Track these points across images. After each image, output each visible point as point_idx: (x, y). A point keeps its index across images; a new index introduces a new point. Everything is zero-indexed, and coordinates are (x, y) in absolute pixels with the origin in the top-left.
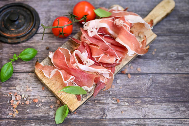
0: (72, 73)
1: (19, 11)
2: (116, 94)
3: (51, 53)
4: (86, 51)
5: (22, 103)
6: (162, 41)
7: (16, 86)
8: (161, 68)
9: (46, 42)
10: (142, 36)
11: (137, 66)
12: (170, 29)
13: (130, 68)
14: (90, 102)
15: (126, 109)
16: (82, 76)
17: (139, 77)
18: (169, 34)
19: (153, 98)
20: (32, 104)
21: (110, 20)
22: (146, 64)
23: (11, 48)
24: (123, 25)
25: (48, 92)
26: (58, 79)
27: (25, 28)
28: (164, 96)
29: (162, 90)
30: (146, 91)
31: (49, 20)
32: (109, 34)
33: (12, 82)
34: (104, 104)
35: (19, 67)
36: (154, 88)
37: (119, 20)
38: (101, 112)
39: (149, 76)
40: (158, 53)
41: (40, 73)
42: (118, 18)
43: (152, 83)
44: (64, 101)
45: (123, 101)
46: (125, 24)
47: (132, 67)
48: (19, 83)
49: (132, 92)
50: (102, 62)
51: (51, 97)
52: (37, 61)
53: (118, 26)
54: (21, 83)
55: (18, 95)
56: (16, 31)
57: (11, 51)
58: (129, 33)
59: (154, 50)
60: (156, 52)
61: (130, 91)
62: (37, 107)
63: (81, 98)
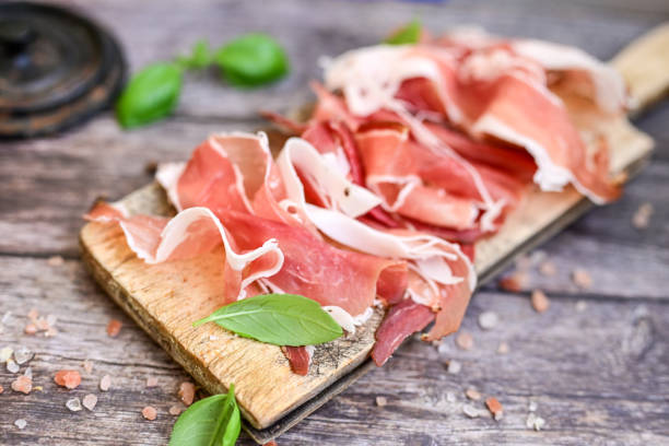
2: (480, 375)
11: (568, 263)
13: (540, 272)
14: (348, 402)
16: (321, 258)
19: (666, 406)
20: (45, 396)
25: (135, 348)
26: (197, 274)
30: (628, 369)
34: (422, 415)
36: (663, 360)
39: (633, 308)
41: (107, 244)
44: (217, 372)
45: (517, 407)
47: (547, 269)
49: (561, 371)
51: (149, 370)
52: (100, 199)
54: (4, 298)
61: (549, 367)
62: (73, 413)
63: (310, 361)
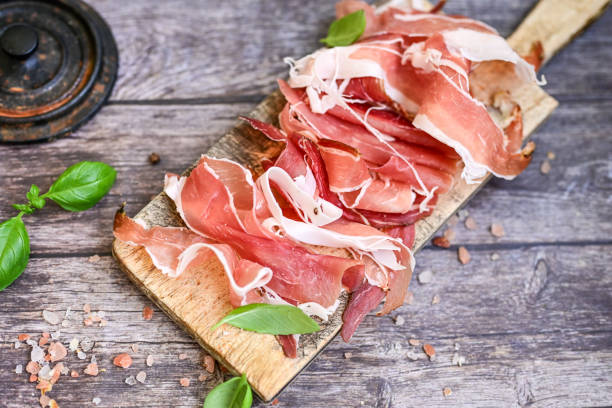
0: (261, 254)
1: (34, 15)
2: (418, 324)
3: (174, 178)
4: (308, 168)
5: (73, 374)
6: (574, 122)
7: (42, 307)
8: (576, 224)
9: (145, 136)
10: (505, 107)
11: (487, 216)
12: (598, 77)
13: (465, 226)
14: (325, 357)
15: (458, 379)
16: (300, 265)
17: (497, 260)
18: (594, 96)
19: (553, 336)
20: (109, 376)
21: (387, 47)
22: (523, 208)
23: (14, 161)
24: (441, 67)
25: (166, 328)
27: (65, 84)
28: (592, 326)
29: (585, 305)
30: (528, 308)
31: (149, 51)
32: (384, 102)
33: (26, 293)
34: (377, 363)
35: (50, 235)
36: (554, 297)
37: (425, 49)
38: (369, 396)
39: (536, 252)
40: (561, 168)
42: (417, 40)
43: (545, 281)
44: (232, 360)
45: (445, 348)
46: (447, 63)
47: (469, 223)
48: (54, 295)
49: (478, 315)
50: (367, 208)
51: (179, 346)
52: (121, 211)
53: (421, 69)
54: (62, 295)
55: (55, 341)
56: (32, 97)
57: (15, 171)
58: (467, 99)
59: (546, 155)
60: (553, 164)
61: (470, 312)
62: (131, 387)
63: (297, 346)
